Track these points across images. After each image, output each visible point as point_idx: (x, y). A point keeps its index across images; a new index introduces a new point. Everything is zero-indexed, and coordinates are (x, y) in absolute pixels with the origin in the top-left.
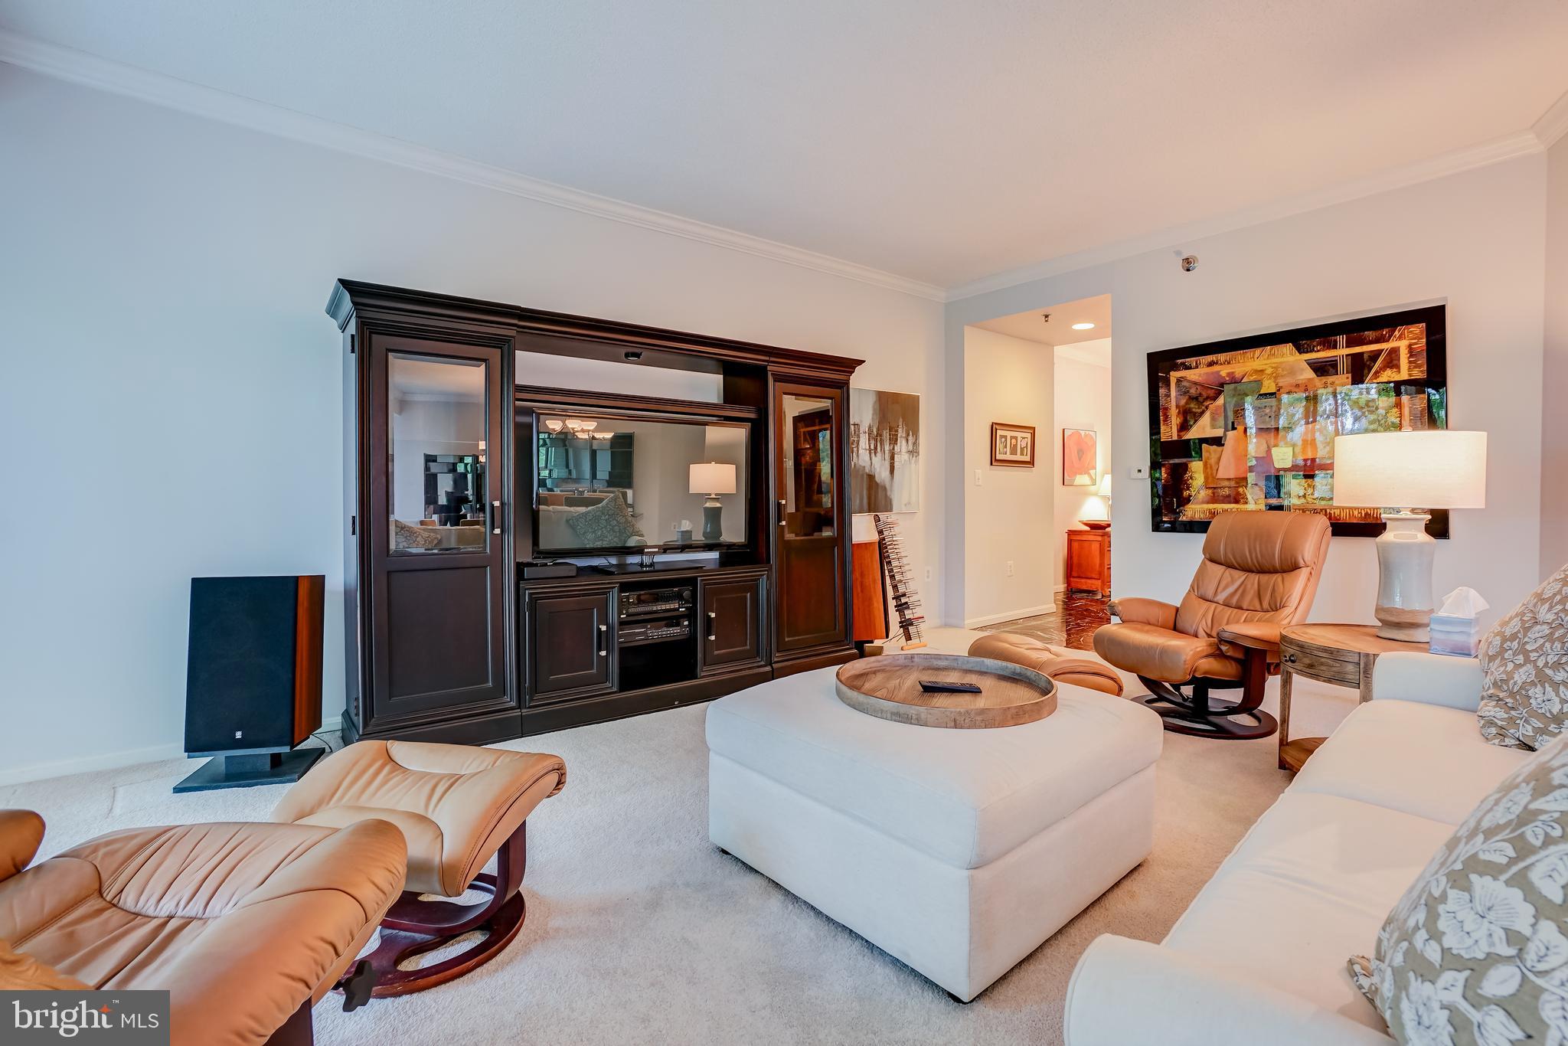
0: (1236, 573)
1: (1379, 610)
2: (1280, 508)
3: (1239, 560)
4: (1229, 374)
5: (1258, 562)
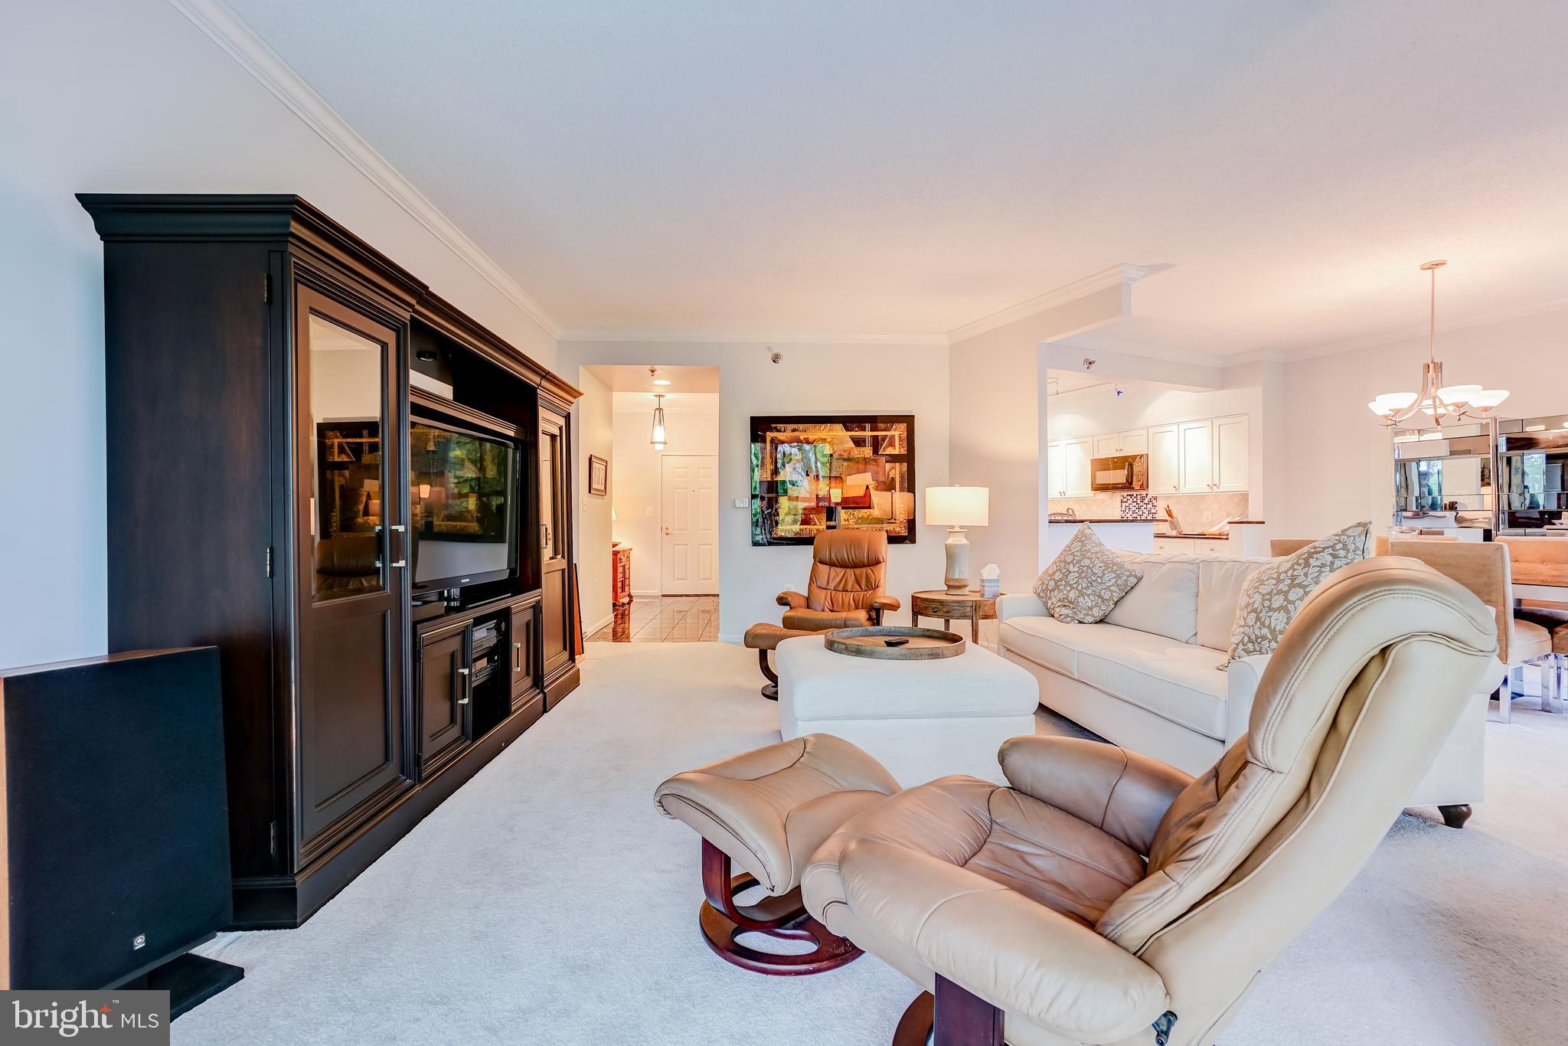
0: (838, 570)
1: (947, 580)
2: (834, 527)
3: (840, 561)
4: (805, 438)
5: (853, 560)
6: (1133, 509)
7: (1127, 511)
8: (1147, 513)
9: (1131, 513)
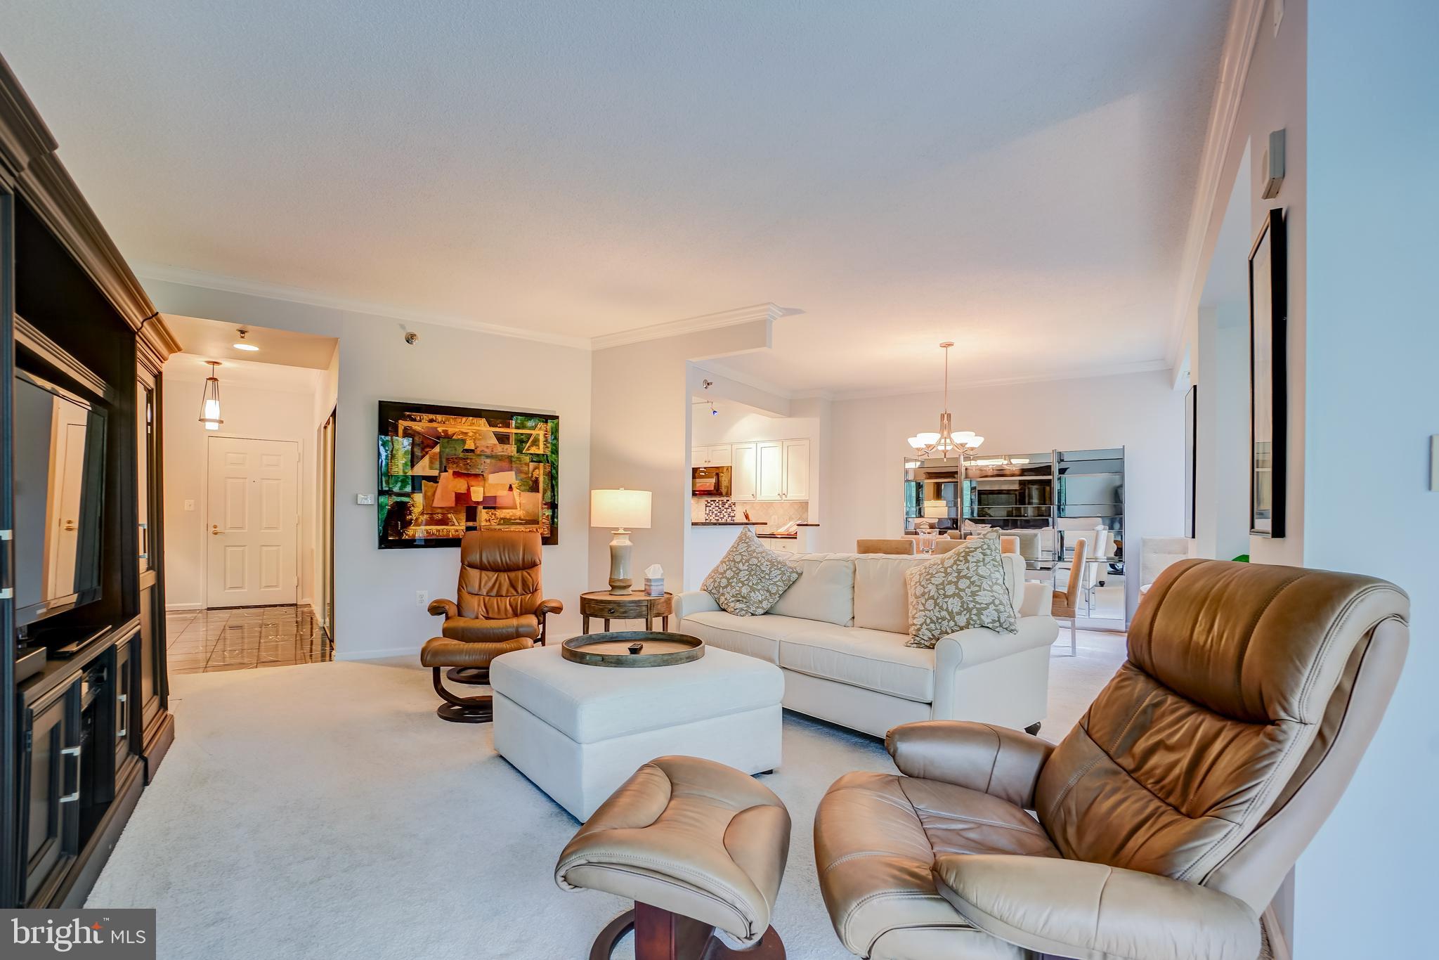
0: (490, 574)
1: (611, 581)
2: (474, 528)
3: (492, 564)
4: (444, 431)
5: (506, 562)
6: (715, 512)
7: (711, 514)
8: (727, 516)
9: (714, 516)
